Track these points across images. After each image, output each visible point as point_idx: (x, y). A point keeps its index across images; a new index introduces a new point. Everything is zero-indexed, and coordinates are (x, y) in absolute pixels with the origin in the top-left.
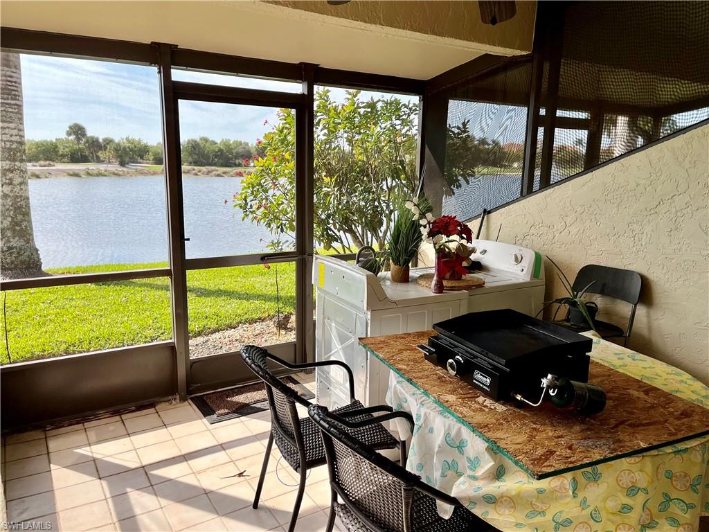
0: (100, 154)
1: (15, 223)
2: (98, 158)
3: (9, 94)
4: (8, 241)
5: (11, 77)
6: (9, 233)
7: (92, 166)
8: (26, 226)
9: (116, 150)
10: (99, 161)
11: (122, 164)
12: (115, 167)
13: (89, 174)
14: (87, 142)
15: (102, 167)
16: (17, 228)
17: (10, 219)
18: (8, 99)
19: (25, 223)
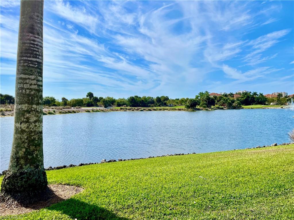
0: (98, 103)
1: (28, 153)
2: (97, 104)
3: (32, 54)
4: (21, 168)
5: (34, 41)
6: (22, 161)
7: (95, 108)
8: (37, 155)
9: (104, 102)
10: (97, 106)
11: (106, 107)
12: (103, 108)
13: (93, 111)
14: (93, 99)
15: (98, 108)
16: (29, 157)
17: (24, 150)
18: (30, 57)
19: (36, 152)
